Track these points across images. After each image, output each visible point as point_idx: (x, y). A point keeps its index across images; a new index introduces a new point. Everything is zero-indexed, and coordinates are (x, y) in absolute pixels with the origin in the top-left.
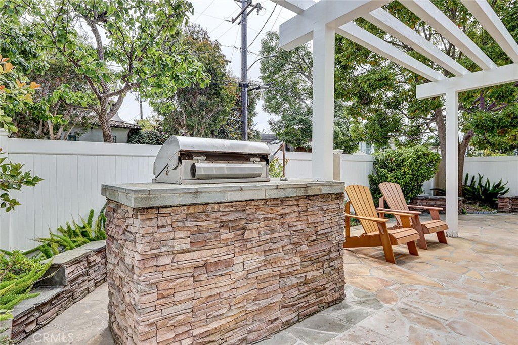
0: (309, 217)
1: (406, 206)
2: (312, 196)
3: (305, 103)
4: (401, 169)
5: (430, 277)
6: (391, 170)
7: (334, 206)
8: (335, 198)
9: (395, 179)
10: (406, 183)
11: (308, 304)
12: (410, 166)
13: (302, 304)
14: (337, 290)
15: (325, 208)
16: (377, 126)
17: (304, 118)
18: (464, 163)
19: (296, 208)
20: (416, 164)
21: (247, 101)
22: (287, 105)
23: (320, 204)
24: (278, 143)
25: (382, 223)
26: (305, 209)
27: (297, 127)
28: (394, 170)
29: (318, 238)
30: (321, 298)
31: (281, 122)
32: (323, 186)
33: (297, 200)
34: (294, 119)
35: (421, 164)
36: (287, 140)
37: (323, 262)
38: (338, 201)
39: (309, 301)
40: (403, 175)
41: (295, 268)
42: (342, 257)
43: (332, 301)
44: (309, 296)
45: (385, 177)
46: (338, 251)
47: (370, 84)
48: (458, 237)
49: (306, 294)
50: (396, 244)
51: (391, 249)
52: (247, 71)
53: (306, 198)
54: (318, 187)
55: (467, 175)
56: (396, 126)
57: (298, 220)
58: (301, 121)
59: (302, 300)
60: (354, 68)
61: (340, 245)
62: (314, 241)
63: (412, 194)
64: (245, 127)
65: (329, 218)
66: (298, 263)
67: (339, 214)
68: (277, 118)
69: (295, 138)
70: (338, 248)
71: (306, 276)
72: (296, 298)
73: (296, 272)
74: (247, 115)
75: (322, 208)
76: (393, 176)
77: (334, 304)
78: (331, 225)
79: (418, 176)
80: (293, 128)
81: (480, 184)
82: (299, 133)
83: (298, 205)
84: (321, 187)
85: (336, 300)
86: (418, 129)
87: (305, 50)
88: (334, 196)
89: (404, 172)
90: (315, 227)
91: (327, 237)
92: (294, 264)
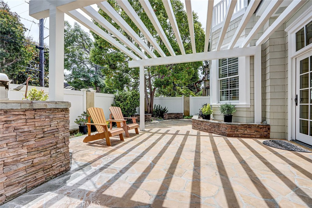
0: (36, 123)
1: (123, 118)
2: (39, 109)
3: (87, 66)
4: (126, 101)
5: (124, 149)
6: (122, 102)
7: (60, 116)
8: (61, 111)
9: (123, 106)
10: (128, 108)
11: (35, 179)
12: (130, 100)
13: (29, 180)
14: (63, 166)
15: (51, 117)
16: (118, 80)
17: (86, 74)
18: (154, 100)
19: (23, 117)
20: (132, 99)
21: (43, 59)
22: (76, 66)
23: (48, 114)
24: (71, 88)
25: (105, 126)
26: (33, 117)
27: (82, 79)
28: (123, 102)
29: (44, 135)
30: (48, 173)
31: (71, 75)
32: (49, 103)
33: (24, 112)
34: (79, 74)
35: (135, 99)
36: (75, 86)
37: (51, 150)
38: (64, 113)
39: (36, 177)
40: (127, 104)
41: (22, 157)
42: (68, 146)
43: (59, 173)
44: (37, 174)
45: (119, 105)
46: (65, 142)
47: (112, 58)
48: (144, 131)
49: (34, 173)
50: (111, 136)
51: (109, 139)
52: (44, 39)
53: (34, 110)
54: (44, 104)
55: (155, 105)
56: (127, 81)
57: (26, 125)
58: (84, 76)
59: (30, 177)
60: (107, 50)
61: (65, 139)
62: (42, 137)
63: (131, 113)
64: (42, 75)
65: (57, 122)
66: (25, 153)
67: (65, 120)
68: (68, 72)
69: (81, 85)
70: (64, 141)
71: (33, 161)
72: (23, 177)
73: (23, 160)
74: (44, 68)
75: (49, 117)
76: (122, 105)
77: (61, 175)
78: (58, 127)
79: (133, 105)
80: (80, 80)
81: (159, 109)
82: (83, 82)
83: (25, 115)
84: (47, 104)
85: (62, 172)
86: (136, 84)
87: (86, 37)
88: (60, 110)
89: (127, 103)
90: (43, 129)
91: (54, 135)
92: (20, 154)
